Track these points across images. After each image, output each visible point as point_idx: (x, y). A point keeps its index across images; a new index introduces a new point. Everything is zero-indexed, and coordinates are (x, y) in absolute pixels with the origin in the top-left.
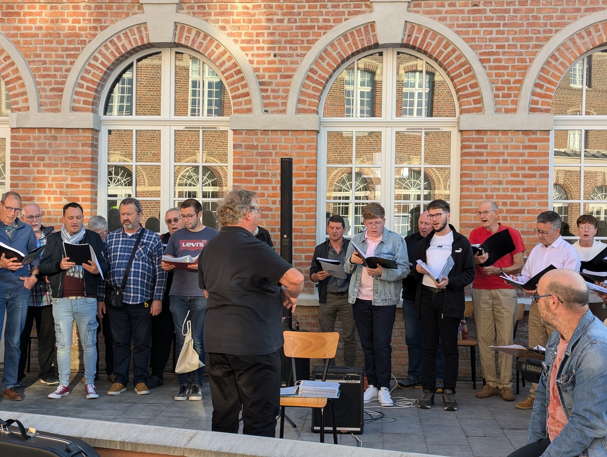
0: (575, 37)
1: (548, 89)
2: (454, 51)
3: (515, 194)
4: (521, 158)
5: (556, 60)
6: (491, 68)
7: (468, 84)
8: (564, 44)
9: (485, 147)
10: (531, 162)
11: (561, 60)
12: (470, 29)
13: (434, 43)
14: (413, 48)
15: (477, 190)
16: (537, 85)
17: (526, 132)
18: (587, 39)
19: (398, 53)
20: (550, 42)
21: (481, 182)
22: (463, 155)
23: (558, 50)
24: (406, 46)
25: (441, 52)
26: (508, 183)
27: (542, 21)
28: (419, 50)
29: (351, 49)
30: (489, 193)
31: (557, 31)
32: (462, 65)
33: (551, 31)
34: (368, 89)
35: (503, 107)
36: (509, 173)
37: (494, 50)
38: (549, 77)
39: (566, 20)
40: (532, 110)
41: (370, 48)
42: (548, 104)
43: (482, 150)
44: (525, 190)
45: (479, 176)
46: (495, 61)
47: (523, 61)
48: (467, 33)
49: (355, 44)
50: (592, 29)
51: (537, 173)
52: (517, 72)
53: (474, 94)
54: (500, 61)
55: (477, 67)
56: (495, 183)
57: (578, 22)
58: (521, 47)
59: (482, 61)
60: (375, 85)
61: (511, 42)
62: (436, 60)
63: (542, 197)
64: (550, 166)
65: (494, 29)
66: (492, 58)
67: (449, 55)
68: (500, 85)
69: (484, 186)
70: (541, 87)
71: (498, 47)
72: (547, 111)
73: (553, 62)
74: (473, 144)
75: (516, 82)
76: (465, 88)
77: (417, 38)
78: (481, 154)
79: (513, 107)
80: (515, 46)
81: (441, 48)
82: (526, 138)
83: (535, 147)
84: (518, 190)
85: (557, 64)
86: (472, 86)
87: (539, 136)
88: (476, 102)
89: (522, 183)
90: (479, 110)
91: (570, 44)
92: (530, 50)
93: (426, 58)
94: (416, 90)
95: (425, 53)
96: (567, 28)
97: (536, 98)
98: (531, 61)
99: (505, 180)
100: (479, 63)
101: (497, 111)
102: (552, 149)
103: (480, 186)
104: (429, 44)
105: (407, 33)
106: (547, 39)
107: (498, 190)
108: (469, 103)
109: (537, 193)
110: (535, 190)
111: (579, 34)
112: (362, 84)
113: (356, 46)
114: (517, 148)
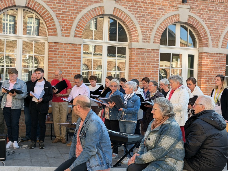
0: (91, 11)
1: (81, 29)
2: (46, 11)
3: (69, 67)
4: (71, 54)
5: (84, 19)
6: (60, 19)
7: (51, 25)
8: (86, 13)
9: (58, 49)
10: (75, 55)
11: (85, 19)
12: (53, 4)
13: (38, 8)
14: (30, 8)
15: (54, 65)
16: (77, 27)
17: (73, 44)
18: (95, 12)
19: (24, 10)
20: (82, 12)
21: (56, 62)
22: (49, 51)
23: (85, 15)
24: (27, 7)
25: (41, 11)
26: (66, 63)
27: (79, 4)
28: (32, 10)
29: (4, 6)
30: (59, 66)
31: (84, 8)
32: (49, 17)
33: (82, 8)
34: (12, 23)
35: (65, 34)
36: (66, 59)
37: (62, 13)
38: (81, 25)
39: (87, 5)
40: (75, 36)
41: (12, 6)
42: (81, 34)
43: (56, 50)
44: (72, 66)
45: (55, 60)
46: (62, 17)
47: (72, 18)
48: (51, 5)
49: (6, 4)
50: (96, 9)
51: (77, 60)
52: (70, 22)
53: (54, 29)
54: (64, 17)
55: (55, 19)
56: (61, 62)
57: (91, 6)
58: (71, 12)
59: (57, 16)
60: (15, 21)
61: (68, 11)
62: (39, 14)
63: (78, 68)
64: (81, 57)
65: (62, 5)
66: (61, 16)
67: (44, 13)
68: (63, 26)
69: (57, 64)
70: (78, 28)
71: (63, 12)
72: (81, 37)
73: (83, 20)
74: (53, 47)
75: (69, 25)
76: (50, 26)
77: (31, 5)
78: (56, 52)
79: (68, 35)
80: (69, 12)
81: (41, 10)
82: (73, 47)
83: (76, 50)
84: (69, 66)
85: (84, 20)
86: (53, 26)
87: (77, 46)
88: (54, 32)
89: (71, 63)
90: (56, 35)
91: (89, 13)
92: (75, 14)
93: (35, 13)
94: (32, 25)
95: (35, 11)
96: (88, 7)
97: (76, 32)
98: (75, 18)
99: (65, 62)
100: (56, 17)
101: (62, 36)
102: (82, 51)
103: (56, 63)
104: (36, 8)
105: (27, 2)
106: (81, 11)
107: (63, 65)
108: (52, 32)
109: (77, 67)
110: (76, 66)
111: (92, 10)
112: (10, 21)
113: (6, 5)
114: (70, 50)
